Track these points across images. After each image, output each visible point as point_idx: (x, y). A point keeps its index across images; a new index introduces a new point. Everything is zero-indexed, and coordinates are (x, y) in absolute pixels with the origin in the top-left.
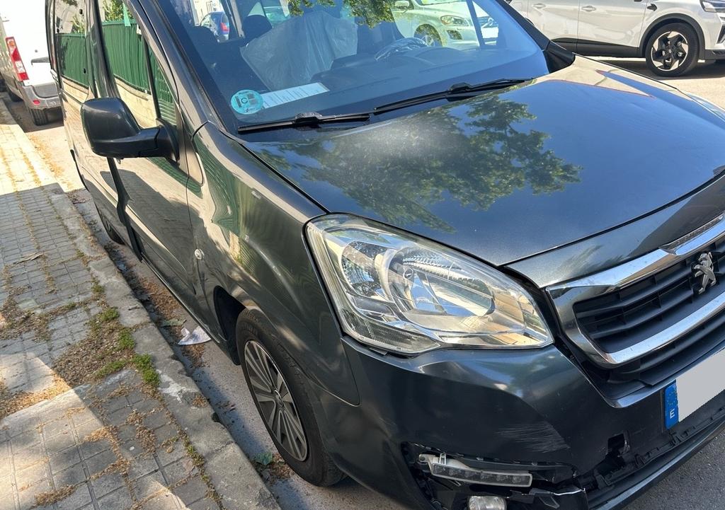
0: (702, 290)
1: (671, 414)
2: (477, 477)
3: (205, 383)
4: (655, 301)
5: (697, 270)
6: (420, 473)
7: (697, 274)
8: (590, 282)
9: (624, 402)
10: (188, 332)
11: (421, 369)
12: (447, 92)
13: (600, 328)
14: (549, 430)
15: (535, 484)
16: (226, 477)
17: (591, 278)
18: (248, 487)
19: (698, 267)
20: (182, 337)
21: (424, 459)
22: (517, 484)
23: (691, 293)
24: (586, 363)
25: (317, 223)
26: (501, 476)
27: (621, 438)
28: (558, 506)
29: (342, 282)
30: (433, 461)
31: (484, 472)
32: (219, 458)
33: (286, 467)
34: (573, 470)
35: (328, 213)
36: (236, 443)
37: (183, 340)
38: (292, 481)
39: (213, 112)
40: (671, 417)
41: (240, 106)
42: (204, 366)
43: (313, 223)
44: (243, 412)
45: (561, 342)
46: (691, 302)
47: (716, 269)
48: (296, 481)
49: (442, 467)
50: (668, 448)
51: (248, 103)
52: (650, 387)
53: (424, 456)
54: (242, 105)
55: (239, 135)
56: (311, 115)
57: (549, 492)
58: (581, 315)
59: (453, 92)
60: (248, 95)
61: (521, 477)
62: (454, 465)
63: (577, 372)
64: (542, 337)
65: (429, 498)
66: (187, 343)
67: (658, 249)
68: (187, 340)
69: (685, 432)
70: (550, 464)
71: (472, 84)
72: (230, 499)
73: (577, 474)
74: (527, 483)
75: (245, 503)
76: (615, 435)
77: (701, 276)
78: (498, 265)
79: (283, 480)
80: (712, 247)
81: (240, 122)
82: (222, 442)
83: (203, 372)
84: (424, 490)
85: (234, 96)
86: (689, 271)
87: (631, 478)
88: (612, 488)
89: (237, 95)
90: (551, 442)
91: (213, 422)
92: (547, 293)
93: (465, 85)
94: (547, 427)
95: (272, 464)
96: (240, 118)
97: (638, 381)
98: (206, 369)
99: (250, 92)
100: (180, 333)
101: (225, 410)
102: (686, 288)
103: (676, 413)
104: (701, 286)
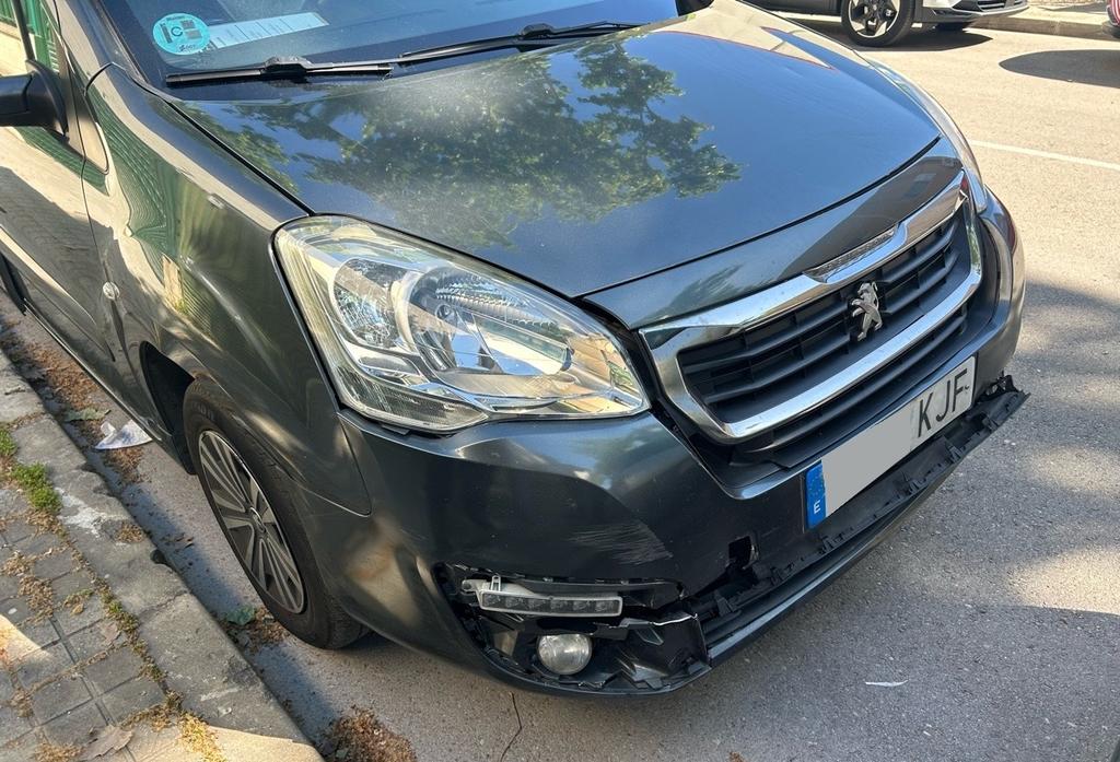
0: (862, 335)
1: (815, 507)
2: (546, 606)
3: (143, 507)
4: (795, 350)
5: (855, 307)
6: (464, 609)
7: (855, 313)
8: (703, 321)
9: (749, 493)
10: (112, 429)
11: (460, 453)
12: (517, 37)
13: (718, 389)
14: (643, 531)
15: (628, 612)
16: (175, 645)
17: (704, 316)
18: (209, 657)
19: (857, 302)
20: (103, 436)
21: (470, 587)
22: (601, 612)
23: (847, 339)
24: (698, 438)
25: (294, 231)
26: (580, 603)
27: (746, 543)
28: (662, 642)
29: (336, 325)
30: (483, 588)
31: (555, 599)
32: (163, 617)
33: (277, 626)
34: (680, 588)
35: (312, 214)
36: (192, 593)
37: (105, 441)
38: (286, 645)
39: (122, 49)
40: (815, 512)
41: (169, 40)
42: (142, 481)
43: (287, 230)
44: (207, 548)
45: (660, 407)
46: (847, 353)
47: (882, 307)
48: (293, 646)
49: (493, 595)
50: (816, 557)
51: (184, 36)
52: (786, 470)
53: (470, 582)
54: (173, 38)
55: (168, 89)
56: (292, 61)
57: (647, 623)
58: (691, 369)
59: (526, 37)
60: (183, 23)
61: (607, 602)
62: (513, 591)
63: (682, 451)
64: (635, 399)
65: (481, 645)
66: (111, 447)
67: (801, 274)
68: (112, 443)
69: (840, 535)
70: (646, 581)
71: (557, 27)
72: (180, 676)
73: (685, 594)
74: (616, 611)
75: (205, 681)
76: (739, 538)
77: (861, 316)
78: (572, 296)
79: (272, 646)
80: (877, 274)
81: (170, 67)
82: (168, 593)
83: (140, 491)
84: (473, 635)
85: (158, 24)
86: (845, 307)
87: (766, 599)
88: (738, 614)
89: (163, 21)
90: (647, 549)
91: (153, 564)
92: (640, 336)
93: (545, 28)
94: (639, 527)
95: (253, 622)
96: (171, 61)
97: (771, 462)
98: (144, 486)
99: (188, 17)
100: (99, 431)
101: (177, 547)
102: (840, 331)
103: (823, 505)
104: (861, 330)
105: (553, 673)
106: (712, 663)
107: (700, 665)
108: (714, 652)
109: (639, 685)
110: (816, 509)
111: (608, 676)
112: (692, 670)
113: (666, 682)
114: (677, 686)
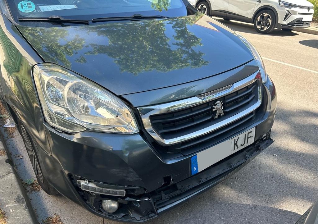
0: (216, 117)
1: (194, 169)
2: (101, 191)
3: (12, 145)
4: (192, 119)
5: (215, 108)
6: (78, 188)
7: (214, 110)
8: (159, 107)
9: (169, 162)
10: (9, 121)
12: (131, 17)
13: (164, 128)
15: (127, 195)
16: (3, 188)
18: (13, 193)
19: (215, 107)
21: (79, 182)
22: (119, 195)
23: (210, 118)
24: (155, 144)
26: (111, 191)
27: (170, 178)
28: (140, 206)
30: (83, 183)
31: (104, 189)
32: (3, 179)
33: (39, 186)
34: (145, 190)
35: (45, 62)
36: (14, 173)
37: (6, 124)
38: (40, 192)
39: (8, 9)
40: (194, 170)
41: (22, 8)
42: (14, 137)
44: (26, 160)
45: (142, 132)
46: (210, 122)
47: (224, 108)
48: (42, 193)
49: (85, 185)
50: (197, 184)
51: (27, 7)
52: (185, 156)
53: (79, 180)
54: (24, 7)
55: (19, 22)
56: (57, 17)
57: (134, 199)
58: (154, 122)
59: (134, 18)
60: (28, 3)
61: (122, 192)
62: (91, 185)
63: (148, 147)
64: (134, 128)
65: (85, 200)
66: (8, 126)
67: (195, 96)
69: (206, 178)
70: (134, 186)
71: (143, 15)
72: (2, 198)
73: (147, 192)
74: (124, 195)
75: (9, 201)
76: (167, 176)
77: (216, 111)
78: (118, 95)
79: (36, 192)
80: (223, 99)
81: (21, 16)
82: (6, 172)
83: (12, 140)
84: (82, 197)
85: (20, 3)
86: (210, 108)
88: (168, 200)
89: (22, 2)
90: (133, 177)
91: (5, 163)
92: (137, 110)
93: (140, 15)
94: (130, 169)
95: (32, 184)
96: (21, 14)
97: (180, 153)
98: (14, 139)
99: (29, 2)
100: (6, 121)
101: (17, 159)
102: (209, 115)
103: (197, 168)
104: (216, 116)
105: (106, 212)
106: (158, 214)
107: (153, 214)
108: (159, 211)
109: (133, 219)
110: (195, 169)
111: (123, 214)
112: (150, 215)
113: (142, 218)
114: (145, 220)
